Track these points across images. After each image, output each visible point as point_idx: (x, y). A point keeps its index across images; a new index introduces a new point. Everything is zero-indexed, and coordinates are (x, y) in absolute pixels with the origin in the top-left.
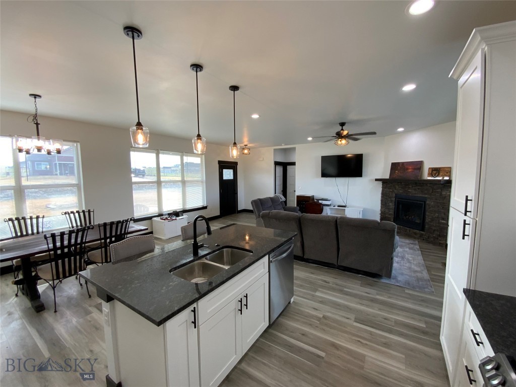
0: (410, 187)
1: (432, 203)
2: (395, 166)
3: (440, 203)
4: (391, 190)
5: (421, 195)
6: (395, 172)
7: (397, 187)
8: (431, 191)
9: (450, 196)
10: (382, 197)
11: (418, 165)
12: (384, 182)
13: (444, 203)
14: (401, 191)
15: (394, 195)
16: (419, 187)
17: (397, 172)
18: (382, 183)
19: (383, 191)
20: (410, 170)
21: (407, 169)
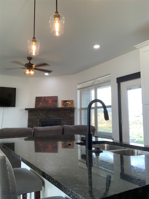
0: (50, 113)
1: (65, 122)
2: (38, 100)
3: (69, 122)
4: (36, 117)
5: (58, 118)
6: (39, 104)
7: (41, 114)
8: (64, 115)
9: (74, 117)
10: (28, 123)
11: (55, 99)
12: (30, 111)
13: (72, 121)
14: (44, 117)
15: (39, 120)
16: (56, 113)
17: (41, 103)
18: (29, 112)
19: (29, 118)
20: (50, 102)
21: (48, 101)
